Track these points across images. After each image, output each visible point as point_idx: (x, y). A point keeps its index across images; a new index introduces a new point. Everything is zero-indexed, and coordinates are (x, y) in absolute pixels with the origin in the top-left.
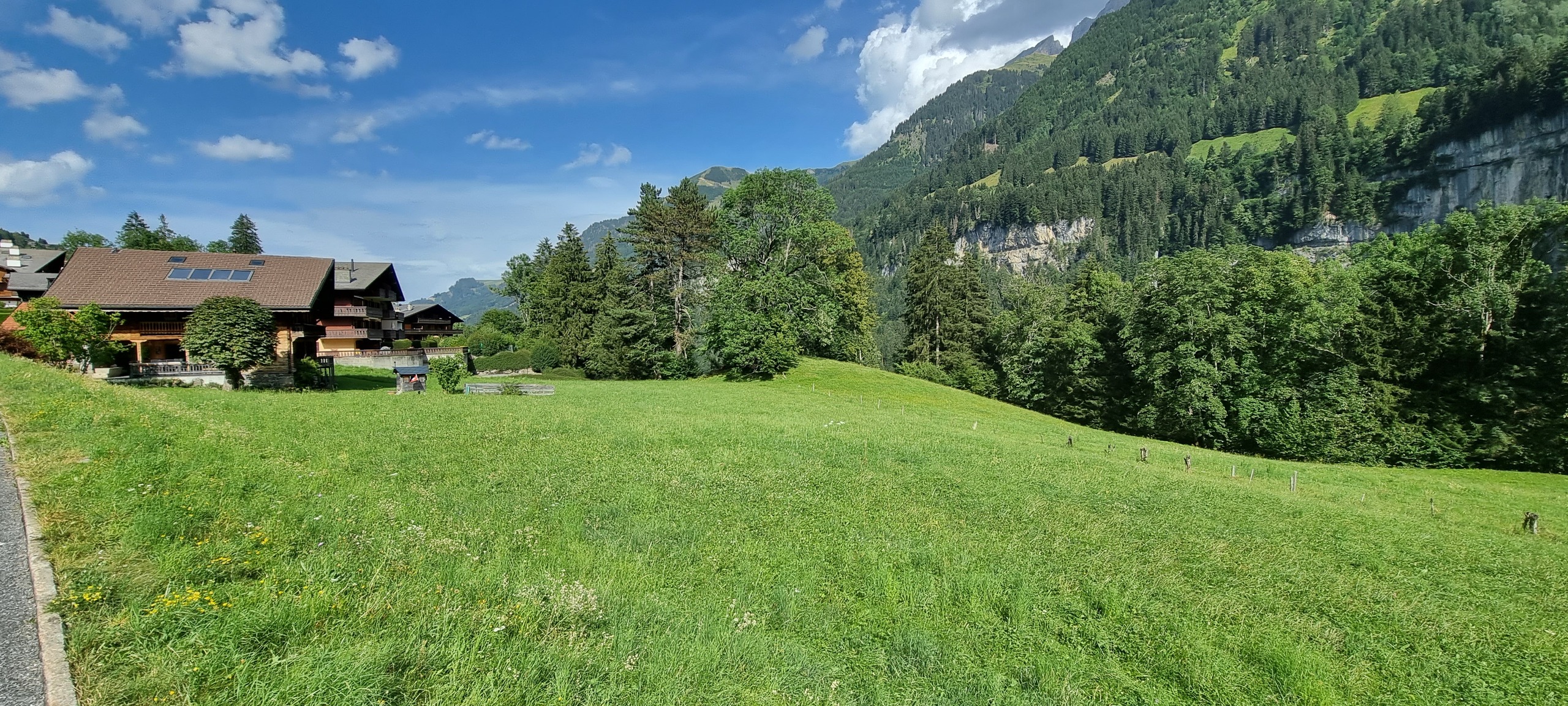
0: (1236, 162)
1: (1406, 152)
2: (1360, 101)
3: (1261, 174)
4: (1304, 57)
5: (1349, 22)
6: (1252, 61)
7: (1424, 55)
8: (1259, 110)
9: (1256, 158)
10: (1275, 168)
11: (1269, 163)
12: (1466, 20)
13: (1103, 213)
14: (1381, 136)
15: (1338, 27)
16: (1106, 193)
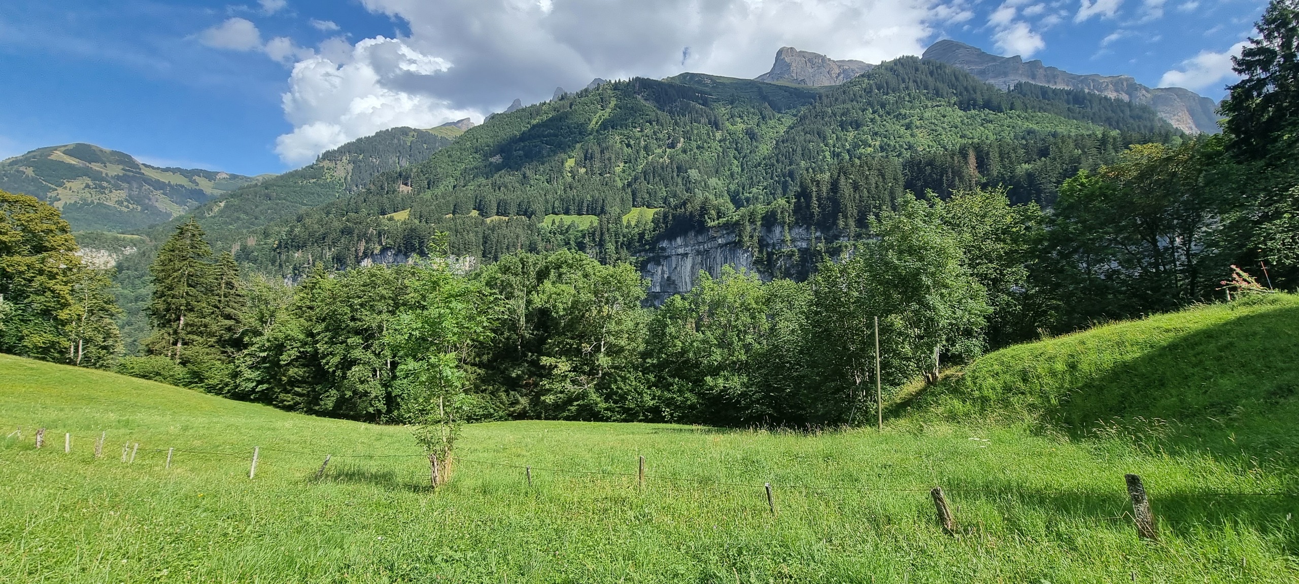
0: (567, 232)
1: (647, 242)
2: (632, 209)
3: (579, 242)
4: (608, 175)
5: (630, 162)
6: (583, 170)
7: (660, 189)
8: (583, 202)
9: (577, 231)
10: (587, 240)
11: (584, 236)
12: (678, 176)
13: (483, 254)
14: (636, 230)
15: (626, 163)
16: (486, 239)
